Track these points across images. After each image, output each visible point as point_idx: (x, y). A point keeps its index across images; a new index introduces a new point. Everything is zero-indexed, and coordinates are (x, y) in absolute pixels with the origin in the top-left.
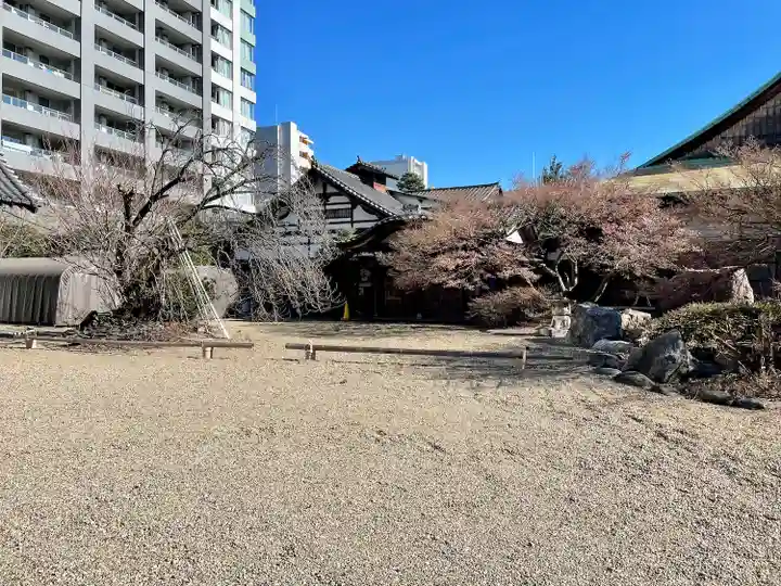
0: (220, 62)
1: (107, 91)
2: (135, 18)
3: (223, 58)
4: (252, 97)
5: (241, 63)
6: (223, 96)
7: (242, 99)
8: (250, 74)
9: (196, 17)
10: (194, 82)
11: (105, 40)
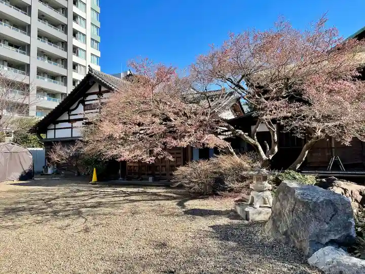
0: (78, 35)
1: (8, 47)
2: (26, 9)
3: (80, 33)
4: (98, 54)
5: (91, 35)
6: (80, 52)
7: (92, 54)
8: (97, 42)
9: (65, 11)
10: (63, 45)
11: (8, 20)
